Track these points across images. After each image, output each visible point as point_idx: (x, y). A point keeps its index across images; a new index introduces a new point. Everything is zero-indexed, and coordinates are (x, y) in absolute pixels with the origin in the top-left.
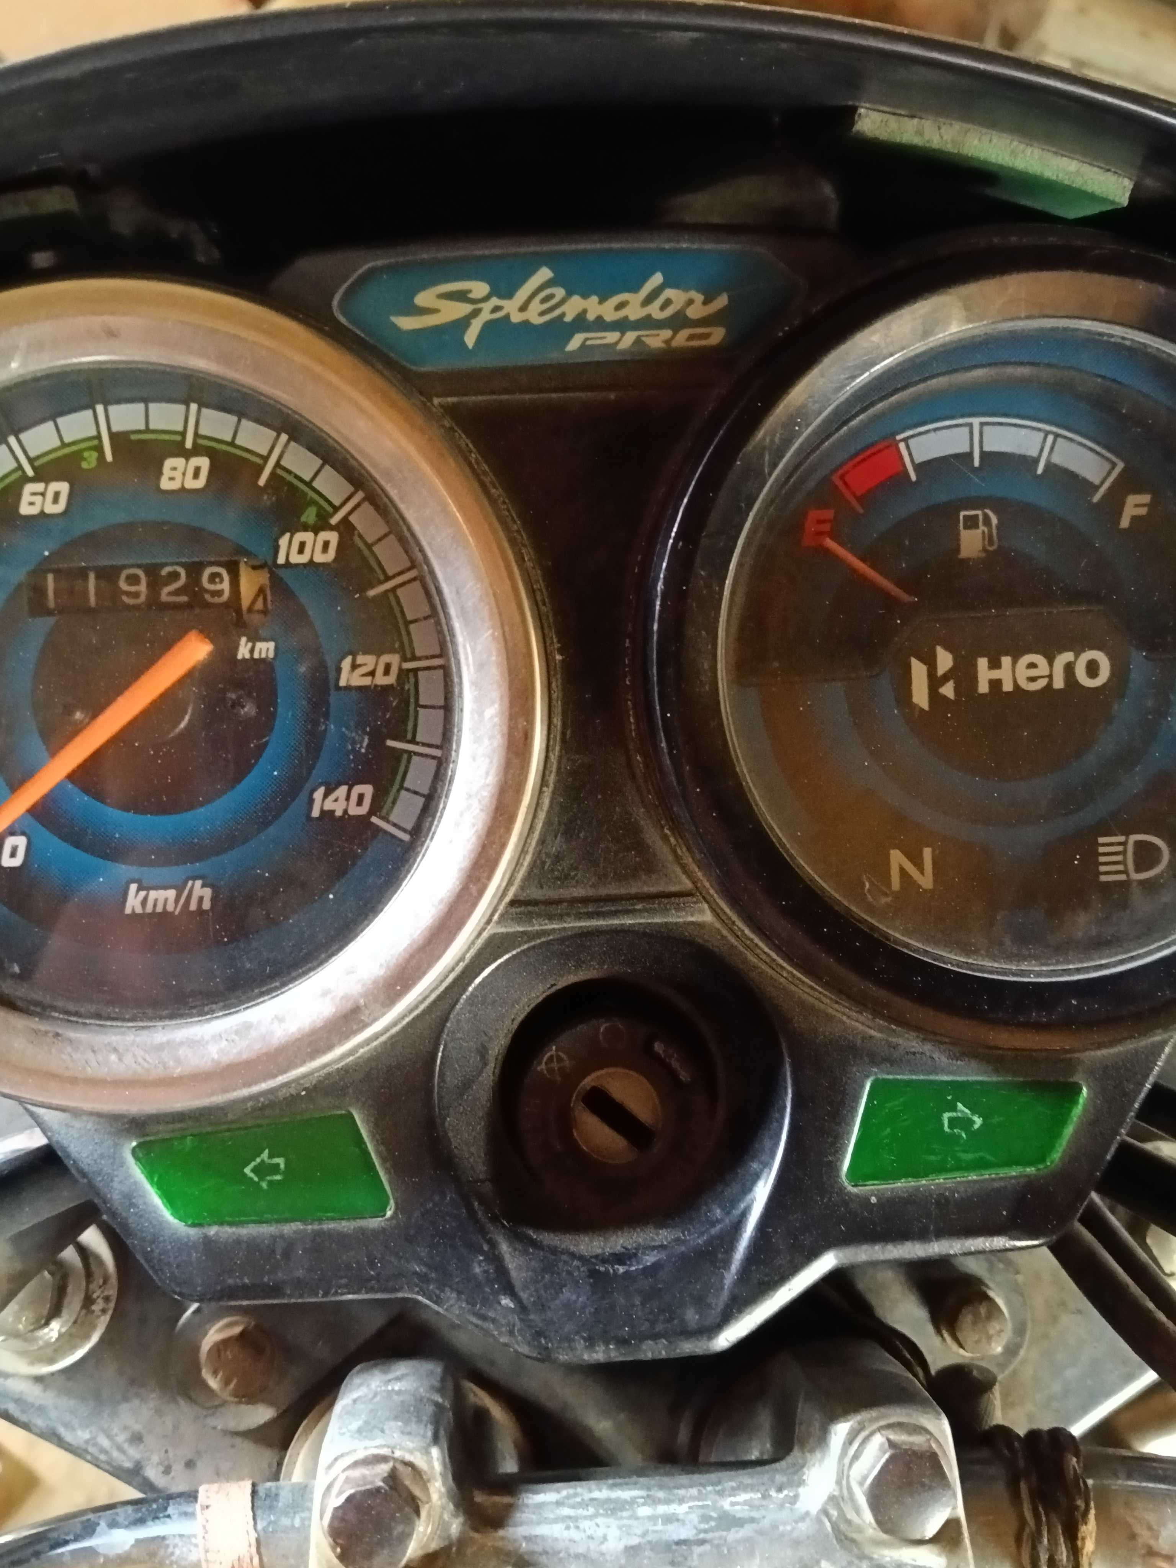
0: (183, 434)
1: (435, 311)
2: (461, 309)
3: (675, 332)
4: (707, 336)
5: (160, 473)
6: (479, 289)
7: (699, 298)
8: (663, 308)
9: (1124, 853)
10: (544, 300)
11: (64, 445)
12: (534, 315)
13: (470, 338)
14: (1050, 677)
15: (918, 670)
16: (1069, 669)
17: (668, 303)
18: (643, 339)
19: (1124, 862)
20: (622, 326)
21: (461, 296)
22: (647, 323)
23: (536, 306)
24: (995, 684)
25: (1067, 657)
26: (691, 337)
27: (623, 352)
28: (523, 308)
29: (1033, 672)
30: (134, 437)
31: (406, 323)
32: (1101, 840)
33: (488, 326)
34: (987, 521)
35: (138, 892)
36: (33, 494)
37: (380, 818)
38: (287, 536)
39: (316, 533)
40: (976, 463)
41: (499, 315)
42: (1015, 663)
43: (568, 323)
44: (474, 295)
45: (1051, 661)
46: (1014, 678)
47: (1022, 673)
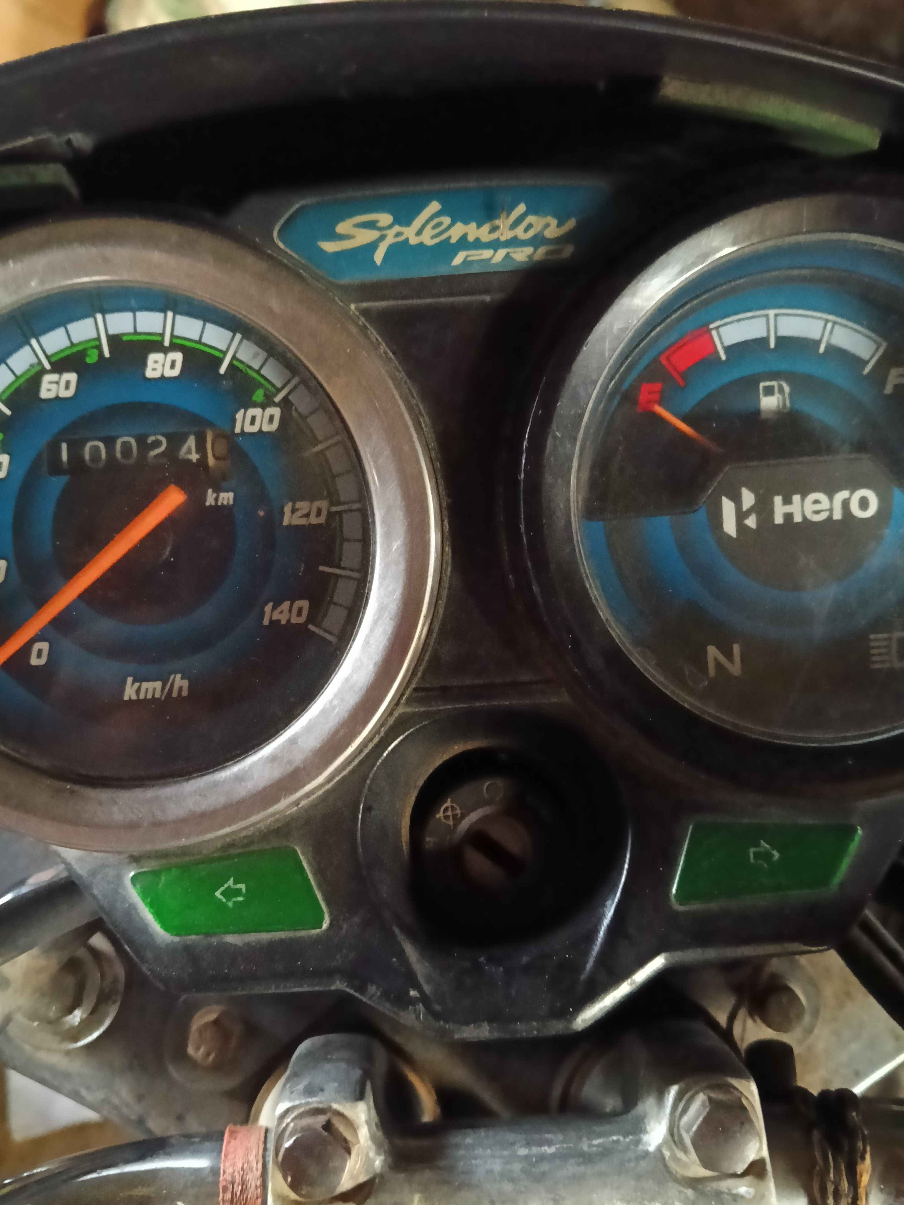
0: (162, 335)
1: (351, 237)
2: (371, 235)
3: (536, 249)
4: (560, 252)
5: (145, 365)
6: (385, 218)
7: (554, 222)
8: (526, 230)
9: (889, 646)
10: (434, 228)
11: (73, 345)
12: (428, 239)
13: (379, 257)
14: (831, 510)
15: (728, 507)
17: (530, 226)
18: (512, 255)
19: (890, 654)
21: (371, 225)
22: (514, 242)
23: (428, 232)
24: (788, 517)
25: (843, 494)
26: (547, 253)
27: (496, 265)
28: (419, 233)
29: (817, 507)
30: (125, 338)
31: (329, 247)
32: (872, 636)
33: (392, 248)
34: (781, 390)
35: (133, 684)
36: (51, 383)
37: (316, 626)
38: (242, 411)
39: (264, 409)
40: (772, 345)
41: (400, 239)
42: (803, 500)
43: (453, 244)
44: (380, 224)
45: (831, 498)
46: (803, 511)
47: (809, 507)
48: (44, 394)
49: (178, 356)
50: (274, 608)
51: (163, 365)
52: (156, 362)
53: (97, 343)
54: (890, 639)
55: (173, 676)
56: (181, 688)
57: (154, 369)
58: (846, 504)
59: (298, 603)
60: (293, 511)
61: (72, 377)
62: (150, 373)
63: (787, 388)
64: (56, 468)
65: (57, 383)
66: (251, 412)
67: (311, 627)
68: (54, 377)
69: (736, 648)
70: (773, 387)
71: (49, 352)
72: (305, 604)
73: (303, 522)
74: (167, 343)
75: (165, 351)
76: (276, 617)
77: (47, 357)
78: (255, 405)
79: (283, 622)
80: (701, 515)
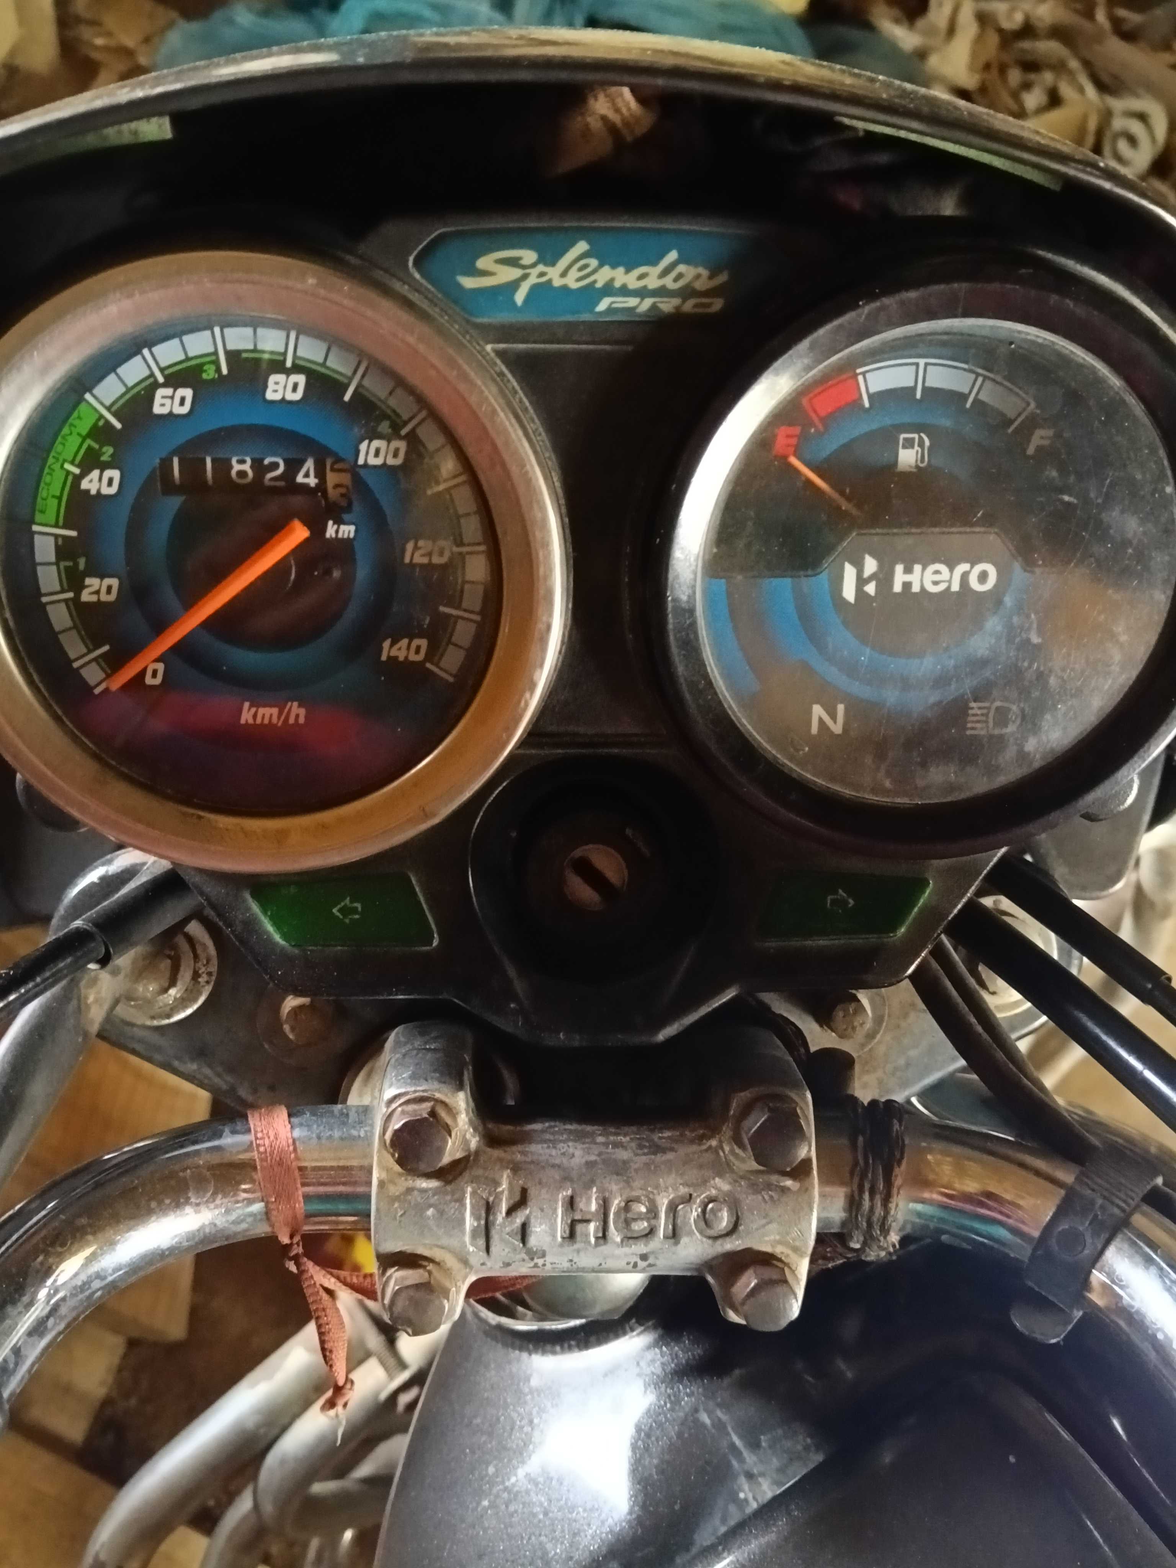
0: (284, 355)
1: (493, 274)
2: (514, 273)
3: (684, 301)
4: (709, 305)
5: (266, 387)
6: (529, 256)
7: (705, 273)
8: (676, 280)
9: (987, 715)
10: (580, 269)
11: (188, 359)
12: (572, 282)
13: (520, 297)
14: (950, 581)
15: (850, 573)
17: (680, 276)
18: (659, 305)
19: (987, 722)
20: (642, 293)
21: (513, 262)
22: (662, 292)
23: (574, 274)
24: (907, 585)
25: (964, 567)
26: (696, 306)
27: (640, 315)
28: (564, 274)
29: (937, 578)
30: (244, 355)
31: (468, 282)
32: (972, 705)
33: (534, 288)
34: (921, 444)
35: (249, 709)
36: (163, 397)
37: (432, 664)
38: (366, 442)
39: (389, 441)
40: (918, 395)
41: (543, 279)
42: (924, 569)
43: (598, 289)
44: (524, 262)
45: (951, 570)
46: (922, 581)
47: (929, 576)
48: (157, 410)
49: (301, 379)
50: (392, 646)
51: (285, 387)
52: (277, 383)
53: (213, 358)
54: (989, 708)
55: (289, 704)
56: (297, 716)
57: (276, 391)
58: (965, 576)
59: (416, 642)
60: (416, 548)
61: (188, 393)
62: (270, 395)
63: (927, 442)
64: (169, 487)
65: (172, 398)
66: (376, 443)
67: (428, 665)
68: (169, 391)
69: (841, 708)
70: (913, 439)
71: (163, 364)
72: (423, 643)
73: (425, 560)
74: (289, 364)
75: (288, 372)
76: (394, 653)
77: (162, 370)
78: (380, 437)
79: (401, 659)
80: (823, 578)
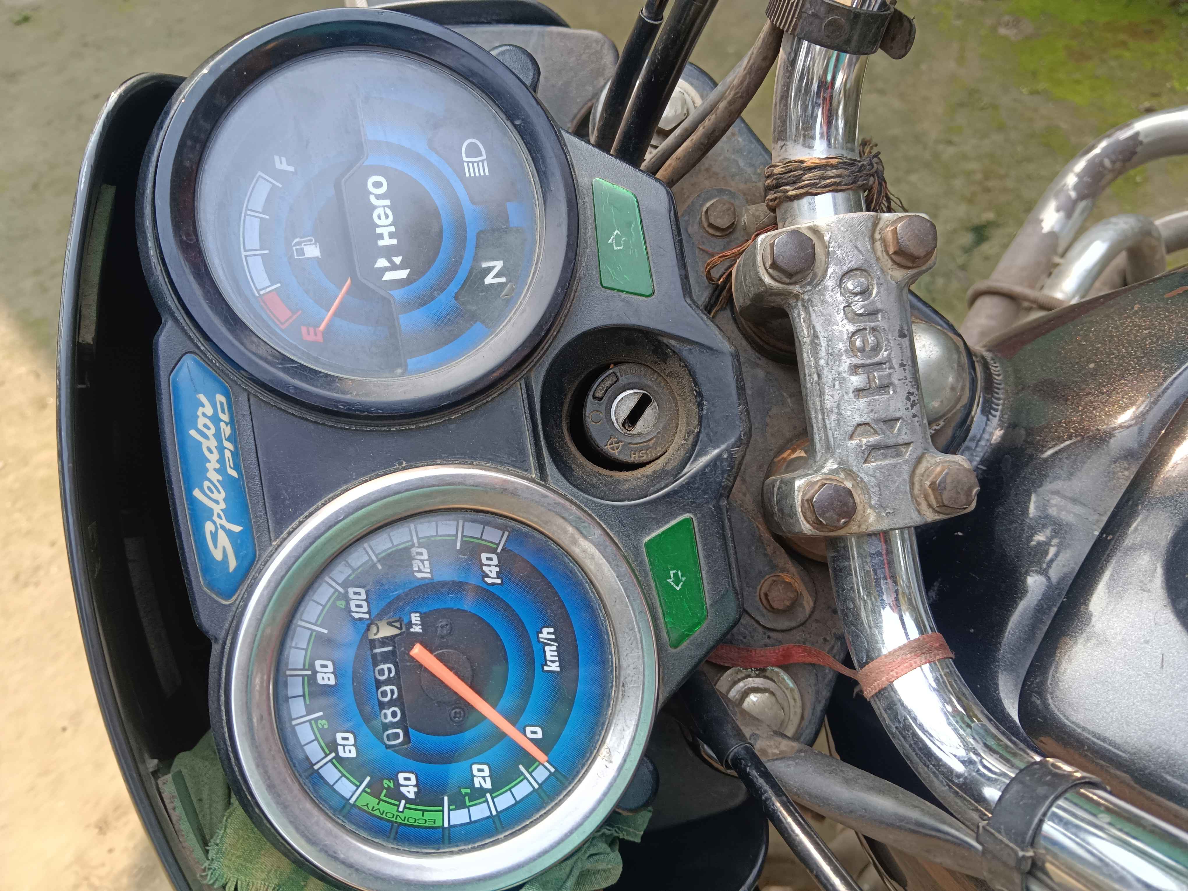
0: (303, 676)
1: (224, 549)
2: (222, 535)
3: (221, 420)
4: (222, 404)
5: (326, 685)
7: (201, 410)
8: (209, 428)
9: (473, 163)
10: (212, 492)
11: (316, 739)
12: (221, 496)
13: (237, 529)
14: (384, 207)
15: (389, 276)
16: (378, 197)
17: (205, 426)
18: (226, 437)
19: (478, 162)
20: (221, 449)
21: (214, 536)
22: (218, 435)
23: (215, 496)
24: (391, 235)
25: (372, 199)
26: (223, 411)
27: (236, 447)
28: (217, 502)
29: (383, 216)
30: (308, 702)
31: (233, 563)
32: (467, 175)
33: (229, 520)
34: (299, 243)
35: (548, 666)
36: (345, 752)
37: (497, 548)
38: (353, 614)
39: (350, 599)
40: (266, 252)
42: (379, 226)
43: (223, 478)
44: (213, 529)
45: (376, 207)
46: (387, 226)
47: (383, 222)
48: (353, 754)
50: (488, 576)
51: (325, 673)
52: (323, 678)
53: (313, 722)
54: (468, 163)
55: (541, 640)
56: (548, 633)
57: (329, 679)
59: (484, 561)
60: (420, 571)
61: (339, 736)
62: (332, 682)
65: (344, 746)
66: (353, 608)
67: (499, 551)
68: (340, 748)
69: (485, 265)
70: (296, 249)
71: (323, 755)
72: (484, 556)
73: (427, 563)
74: (309, 673)
75: (315, 673)
76: (494, 575)
77: (327, 755)
78: (348, 606)
79: (498, 569)
